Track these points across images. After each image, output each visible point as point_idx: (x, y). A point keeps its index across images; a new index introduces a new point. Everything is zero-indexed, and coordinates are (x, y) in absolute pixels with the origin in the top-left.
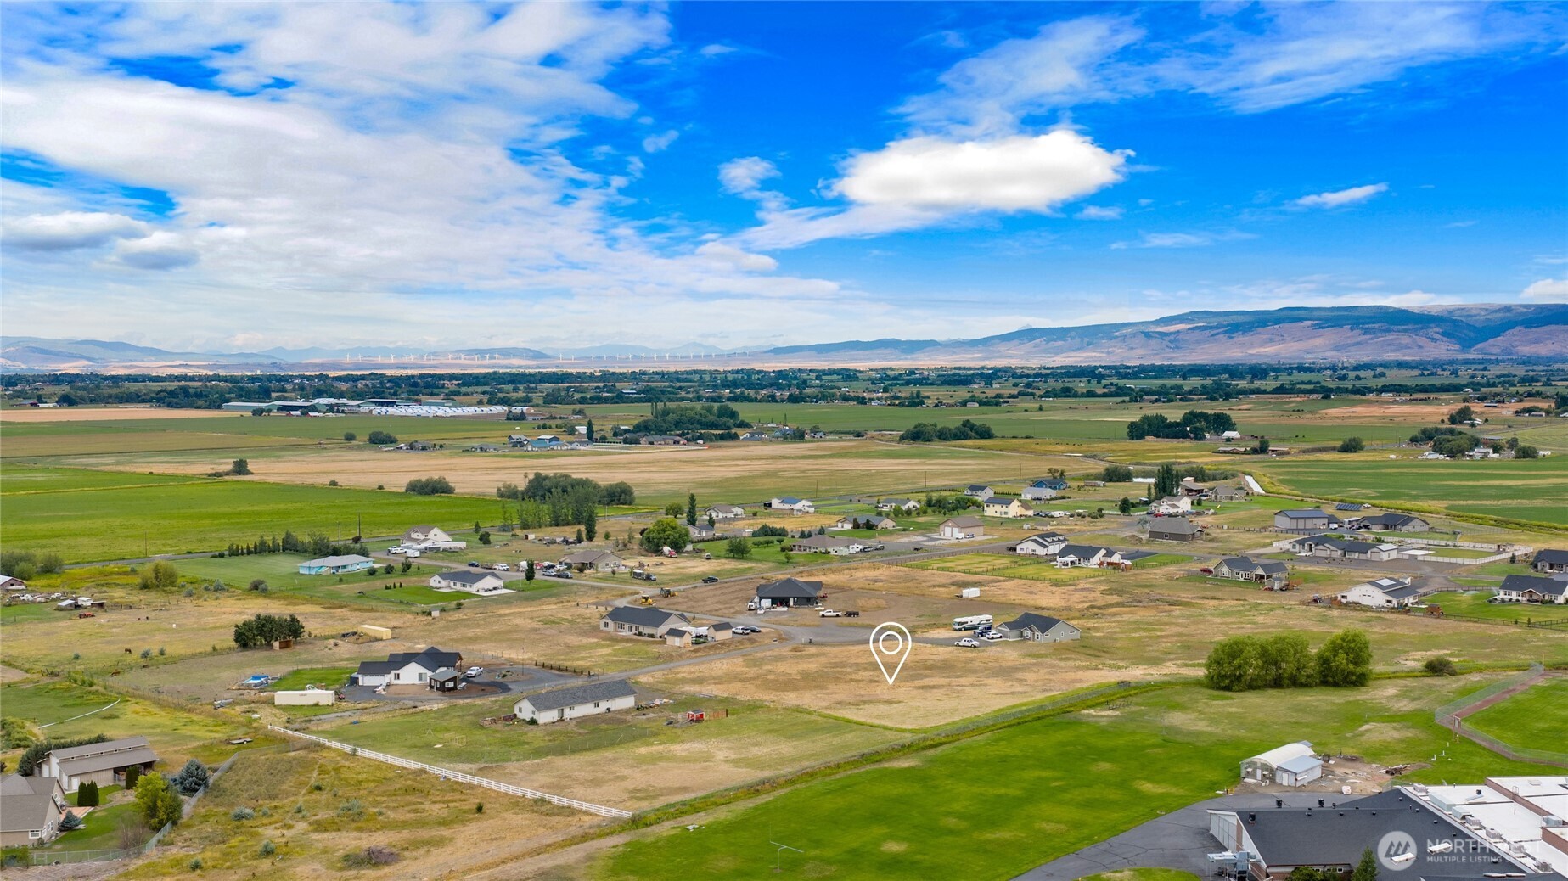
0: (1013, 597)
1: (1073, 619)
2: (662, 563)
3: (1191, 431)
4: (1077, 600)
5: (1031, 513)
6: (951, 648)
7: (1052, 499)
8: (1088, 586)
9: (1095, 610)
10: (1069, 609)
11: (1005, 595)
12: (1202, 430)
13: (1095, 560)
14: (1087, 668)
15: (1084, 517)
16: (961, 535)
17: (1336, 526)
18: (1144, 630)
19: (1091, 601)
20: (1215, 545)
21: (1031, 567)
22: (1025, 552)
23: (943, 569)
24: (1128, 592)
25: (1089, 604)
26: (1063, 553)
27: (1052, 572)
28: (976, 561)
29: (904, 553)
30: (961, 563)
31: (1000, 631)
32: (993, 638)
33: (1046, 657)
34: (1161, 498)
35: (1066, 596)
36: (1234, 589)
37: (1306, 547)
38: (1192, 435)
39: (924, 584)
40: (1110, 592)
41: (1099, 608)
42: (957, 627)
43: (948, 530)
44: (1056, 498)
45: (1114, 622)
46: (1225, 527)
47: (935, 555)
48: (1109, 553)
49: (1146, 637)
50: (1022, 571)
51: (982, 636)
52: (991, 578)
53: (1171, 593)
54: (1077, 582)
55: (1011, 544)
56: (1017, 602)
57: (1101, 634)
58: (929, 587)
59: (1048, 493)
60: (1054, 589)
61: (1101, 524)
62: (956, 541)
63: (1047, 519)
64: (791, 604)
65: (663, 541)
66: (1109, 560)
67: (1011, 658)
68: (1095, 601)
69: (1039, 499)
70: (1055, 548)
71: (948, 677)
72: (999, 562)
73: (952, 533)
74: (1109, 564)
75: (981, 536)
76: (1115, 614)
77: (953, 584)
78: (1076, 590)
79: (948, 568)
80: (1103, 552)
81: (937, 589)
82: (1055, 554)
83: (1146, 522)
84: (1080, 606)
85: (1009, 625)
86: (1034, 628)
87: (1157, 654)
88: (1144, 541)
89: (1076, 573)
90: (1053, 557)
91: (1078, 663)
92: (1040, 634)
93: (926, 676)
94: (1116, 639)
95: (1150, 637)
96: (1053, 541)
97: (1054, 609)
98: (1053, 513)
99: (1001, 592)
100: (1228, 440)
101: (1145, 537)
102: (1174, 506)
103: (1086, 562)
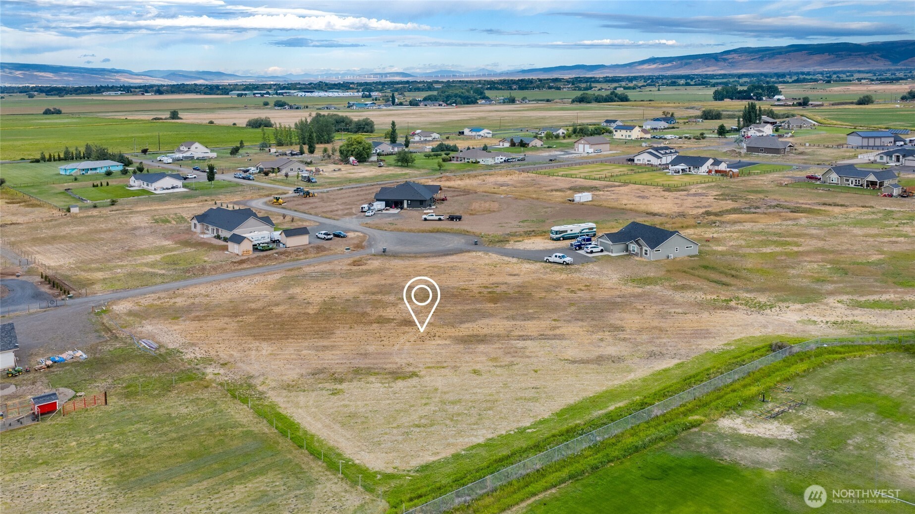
0: (625, 202)
1: (687, 227)
2: (340, 170)
3: (754, 95)
4: (690, 205)
5: (649, 136)
6: (538, 266)
7: (665, 129)
8: (700, 191)
9: (711, 218)
10: (683, 215)
11: (617, 200)
12: (761, 95)
13: (704, 168)
14: (714, 306)
15: (690, 139)
16: (591, 150)
17: (902, 143)
18: (776, 243)
19: (705, 207)
20: (806, 157)
21: (645, 174)
22: (641, 162)
23: (566, 176)
24: (741, 198)
25: (704, 210)
26: (674, 163)
27: (665, 178)
28: (599, 169)
29: (540, 163)
30: (584, 171)
31: (602, 244)
32: (592, 252)
33: (656, 283)
34: (748, 126)
35: (678, 201)
36: (848, 195)
37: (894, 158)
38: (755, 98)
39: (544, 188)
40: (724, 197)
41: (716, 214)
42: (555, 236)
43: (581, 147)
44: (668, 128)
45: (736, 231)
46: (807, 144)
47: (564, 165)
48: (717, 162)
49: (781, 254)
50: (637, 177)
51: (580, 248)
52: (608, 183)
53: (788, 199)
54: (689, 187)
55: (631, 157)
56: (628, 207)
57: (724, 248)
58: (547, 191)
59: (663, 124)
60: (667, 194)
61: (703, 143)
62: (586, 155)
63: (661, 140)
64: (405, 206)
65: (350, 152)
66: (716, 168)
67: (609, 284)
68: (710, 206)
69: (656, 129)
70: (669, 159)
71: (513, 318)
72: (617, 170)
73: (584, 149)
74: (717, 171)
75: (607, 151)
76: (735, 222)
77: (570, 189)
78: (688, 195)
79: (571, 175)
80: (711, 161)
81: (554, 193)
82: (668, 164)
83: (742, 141)
84: (695, 212)
85: (612, 237)
86: (642, 242)
87: (805, 282)
88: (743, 154)
89: (686, 179)
90: (666, 166)
91: (700, 296)
92: (648, 249)
93: (484, 315)
94: (744, 256)
95: (787, 254)
96: (666, 153)
97: (667, 216)
98: (666, 136)
99: (614, 196)
100: (779, 100)
101: (744, 151)
102: (760, 131)
103: (696, 170)
